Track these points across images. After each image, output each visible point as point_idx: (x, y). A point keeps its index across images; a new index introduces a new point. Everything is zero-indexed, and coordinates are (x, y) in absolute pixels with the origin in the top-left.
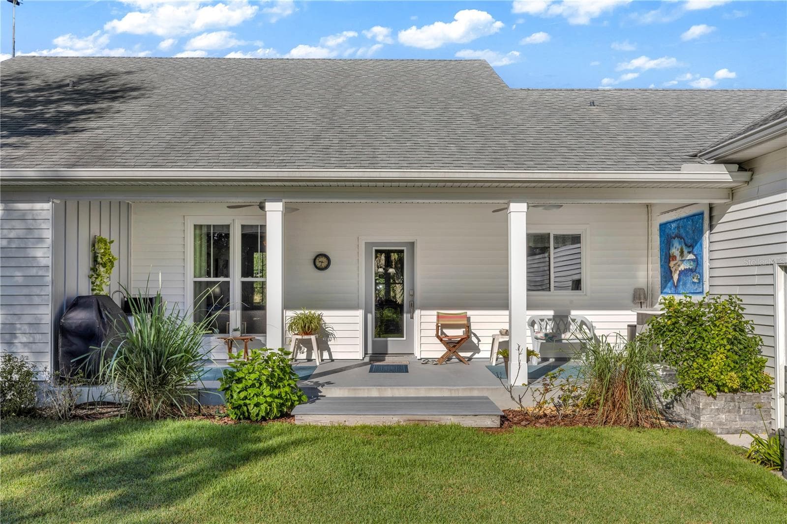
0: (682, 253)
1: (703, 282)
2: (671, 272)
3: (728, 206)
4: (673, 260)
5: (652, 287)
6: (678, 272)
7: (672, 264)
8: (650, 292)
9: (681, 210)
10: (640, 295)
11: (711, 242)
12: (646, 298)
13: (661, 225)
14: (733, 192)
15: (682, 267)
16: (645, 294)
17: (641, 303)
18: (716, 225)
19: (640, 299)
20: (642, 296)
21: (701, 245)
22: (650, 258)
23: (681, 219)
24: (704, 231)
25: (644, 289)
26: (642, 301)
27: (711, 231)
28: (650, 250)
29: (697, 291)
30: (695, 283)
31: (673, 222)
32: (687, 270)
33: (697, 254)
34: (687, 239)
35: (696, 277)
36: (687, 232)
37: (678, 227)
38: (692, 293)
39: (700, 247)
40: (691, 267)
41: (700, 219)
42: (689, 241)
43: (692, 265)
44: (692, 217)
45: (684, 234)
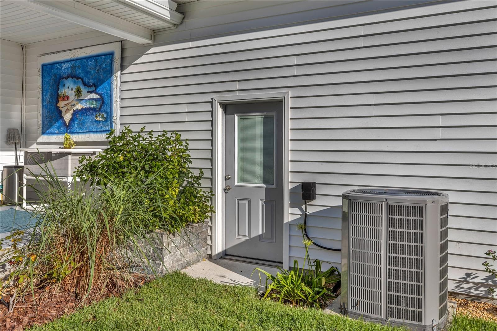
0: (78, 92)
1: (111, 120)
2: (60, 112)
3: (148, 47)
4: (63, 100)
5: (26, 128)
6: (71, 112)
7: (61, 104)
8: (24, 133)
9: (78, 50)
10: (14, 135)
11: (122, 82)
12: (20, 139)
13: (43, 66)
14: (155, 34)
15: (79, 107)
16: (19, 135)
17: (15, 143)
18: (129, 66)
19: (15, 139)
20: (17, 137)
21: (110, 85)
22: (24, 99)
23: (77, 59)
24: (114, 71)
25: (18, 130)
26: (17, 142)
27: (122, 72)
28: (24, 92)
29: (102, 130)
30: (100, 121)
31: (64, 62)
32: (86, 109)
33: (102, 94)
34: (87, 79)
35: (101, 116)
36: (87, 72)
37: (73, 68)
38: (94, 132)
39: (109, 86)
40: (92, 107)
41: (107, 59)
42: (91, 81)
43: (95, 104)
44: (96, 57)
45: (82, 75)
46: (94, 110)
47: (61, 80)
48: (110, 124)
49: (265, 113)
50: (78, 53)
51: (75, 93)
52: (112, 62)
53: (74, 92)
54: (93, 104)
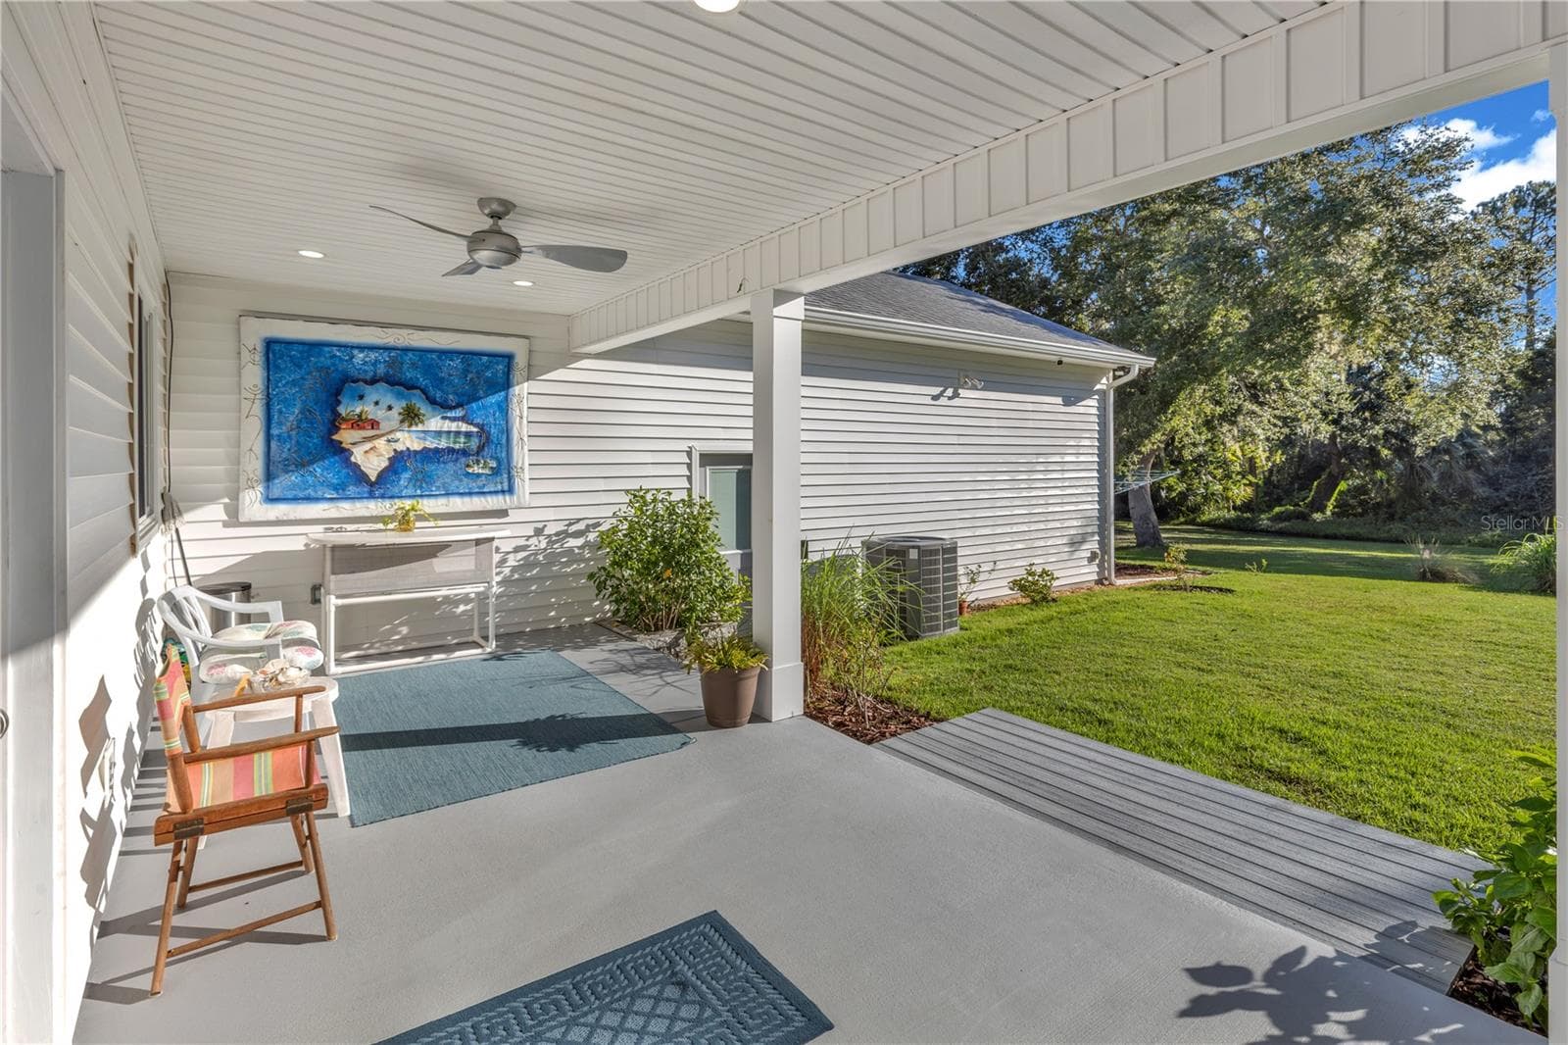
0: (411, 416)
1: (509, 473)
2: (344, 452)
4: (355, 427)
6: (388, 453)
7: (349, 436)
9: (411, 330)
13: (270, 342)
15: (411, 444)
17: (177, 530)
23: (407, 350)
29: (485, 490)
30: (479, 475)
31: (361, 348)
32: (437, 451)
33: (483, 425)
34: (438, 392)
35: (481, 465)
36: (442, 380)
37: (391, 364)
38: (462, 494)
39: (501, 412)
40: (457, 446)
41: (497, 363)
42: (451, 397)
43: (465, 443)
44: (467, 355)
45: (423, 382)
46: (465, 452)
47: (346, 385)
48: (506, 480)
49: (741, 467)
50: (410, 336)
51: (401, 417)
52: (509, 371)
53: (396, 415)
54: (459, 443)
